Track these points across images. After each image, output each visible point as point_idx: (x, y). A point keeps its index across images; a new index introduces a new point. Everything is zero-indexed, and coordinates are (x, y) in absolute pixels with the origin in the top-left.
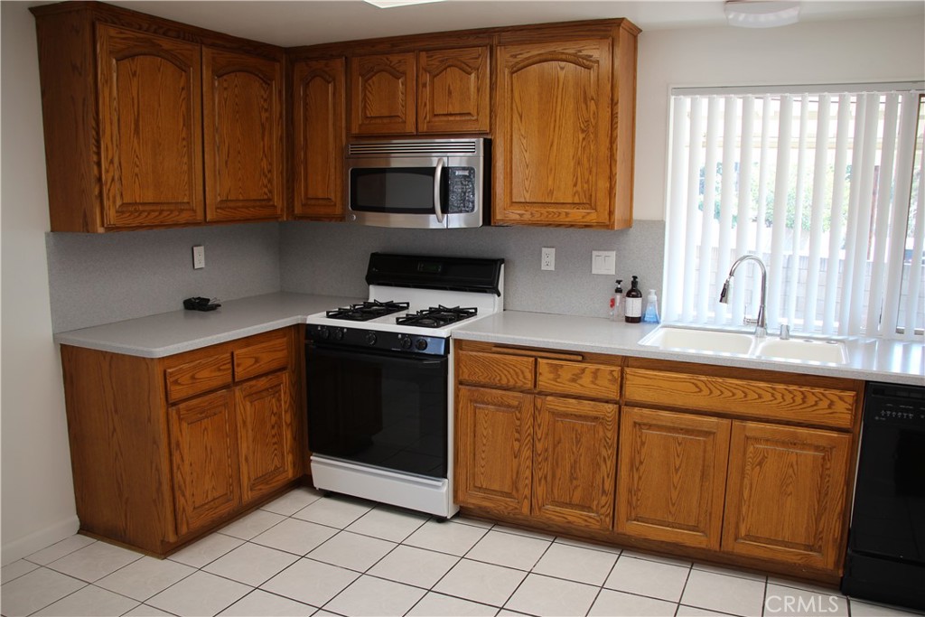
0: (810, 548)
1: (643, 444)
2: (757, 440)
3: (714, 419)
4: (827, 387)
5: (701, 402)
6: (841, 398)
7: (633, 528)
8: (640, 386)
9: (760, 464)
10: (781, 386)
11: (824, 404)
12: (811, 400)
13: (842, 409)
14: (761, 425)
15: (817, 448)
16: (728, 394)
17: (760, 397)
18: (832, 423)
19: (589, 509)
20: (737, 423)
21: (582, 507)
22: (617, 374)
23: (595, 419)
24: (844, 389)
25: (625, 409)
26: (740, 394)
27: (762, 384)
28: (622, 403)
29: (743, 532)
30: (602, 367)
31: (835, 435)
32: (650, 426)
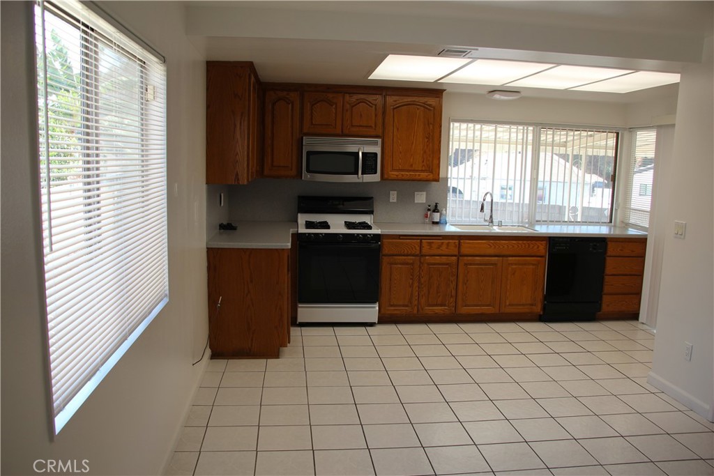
0: (532, 305)
1: (468, 272)
2: (512, 264)
3: (496, 258)
4: (536, 241)
5: (491, 251)
6: (541, 244)
7: (464, 310)
8: (467, 247)
9: (514, 274)
10: (521, 242)
11: (536, 247)
12: (531, 246)
13: (542, 248)
14: (514, 258)
15: (533, 265)
16: (501, 247)
17: (513, 247)
18: (539, 254)
19: (445, 305)
20: (505, 258)
21: (441, 305)
22: (457, 244)
23: (447, 264)
24: (542, 241)
25: (461, 258)
26: (506, 246)
27: (514, 242)
28: (460, 255)
29: (508, 304)
30: (451, 241)
31: (539, 258)
32: (471, 264)
